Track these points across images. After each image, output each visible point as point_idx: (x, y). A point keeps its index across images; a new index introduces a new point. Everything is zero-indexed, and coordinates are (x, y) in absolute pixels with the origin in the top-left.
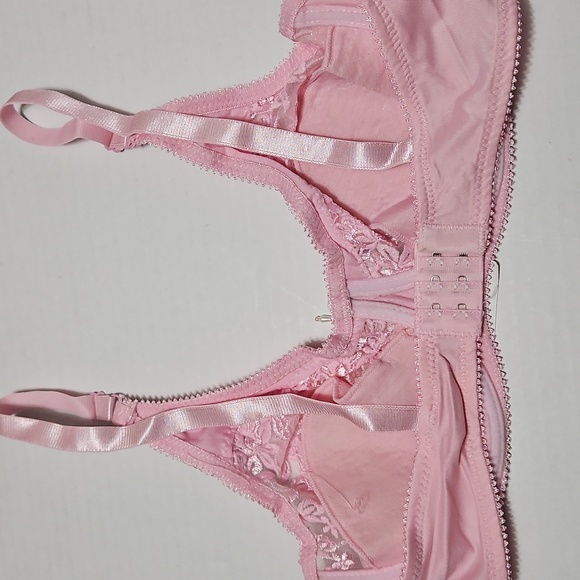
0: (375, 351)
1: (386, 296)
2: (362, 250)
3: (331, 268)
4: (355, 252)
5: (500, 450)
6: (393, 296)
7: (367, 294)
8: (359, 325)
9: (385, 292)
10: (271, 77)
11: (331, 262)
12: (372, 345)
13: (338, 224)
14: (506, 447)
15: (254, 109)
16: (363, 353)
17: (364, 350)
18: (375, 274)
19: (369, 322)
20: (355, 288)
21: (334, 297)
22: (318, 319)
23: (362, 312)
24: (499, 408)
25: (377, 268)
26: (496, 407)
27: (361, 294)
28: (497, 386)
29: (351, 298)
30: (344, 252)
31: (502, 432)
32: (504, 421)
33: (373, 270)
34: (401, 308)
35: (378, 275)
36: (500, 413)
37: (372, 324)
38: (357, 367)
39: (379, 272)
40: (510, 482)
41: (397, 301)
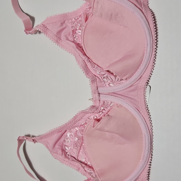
0: (107, 112)
1: (111, 93)
2: (103, 77)
3: (92, 83)
4: (100, 78)
5: (149, 148)
6: (113, 93)
7: (105, 92)
8: (102, 103)
9: (111, 92)
10: (79, 9)
11: (92, 81)
12: (106, 110)
13: (94, 68)
14: (151, 147)
15: (73, 21)
16: (103, 112)
17: (103, 111)
18: (107, 85)
19: (105, 101)
20: (100, 90)
21: (94, 93)
22: (89, 100)
23: (103, 98)
24: (149, 133)
25: (108, 83)
26: (148, 133)
27: (103, 92)
28: (148, 125)
29: (99, 93)
30: (97, 77)
31: (150, 141)
32: (151, 137)
33: (107, 84)
34: (116, 97)
35: (108, 86)
36: (149, 135)
37: (106, 102)
38: (101, 117)
39: (109, 85)
40: (152, 159)
41: (115, 95)
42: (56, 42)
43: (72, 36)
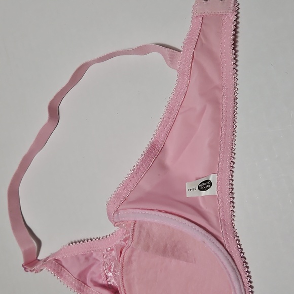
42: (78, 290)
43: (105, 279)
